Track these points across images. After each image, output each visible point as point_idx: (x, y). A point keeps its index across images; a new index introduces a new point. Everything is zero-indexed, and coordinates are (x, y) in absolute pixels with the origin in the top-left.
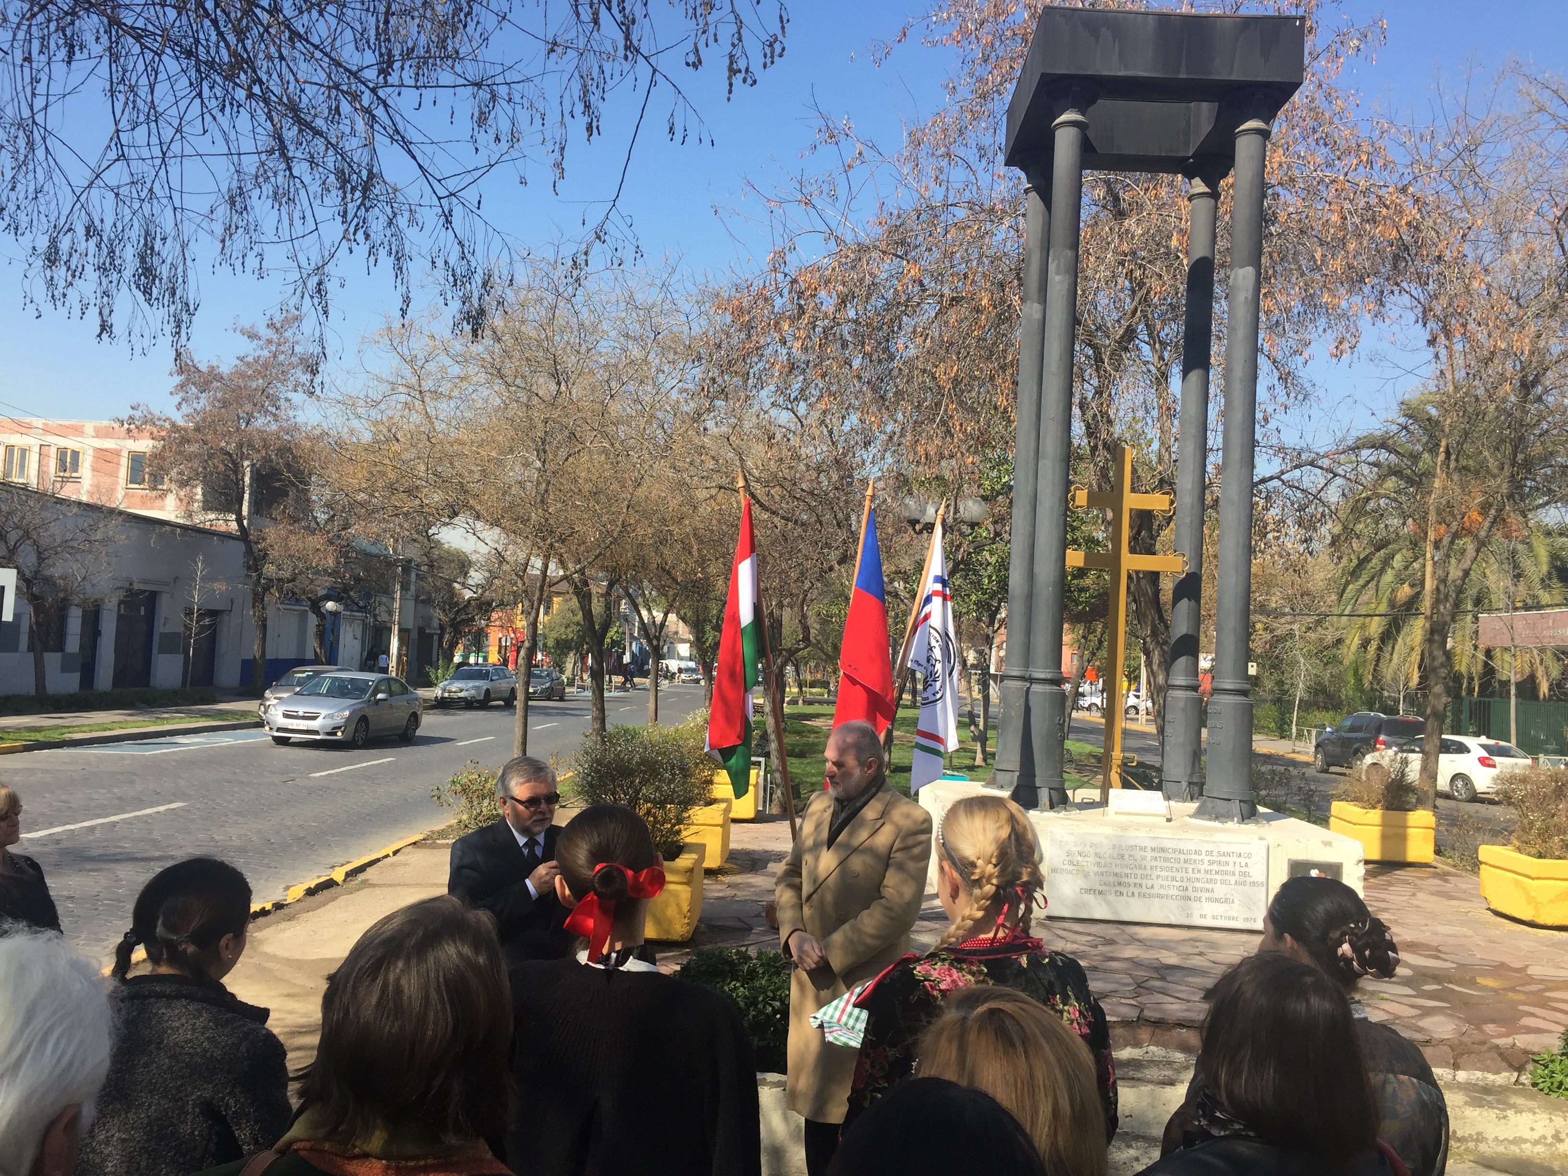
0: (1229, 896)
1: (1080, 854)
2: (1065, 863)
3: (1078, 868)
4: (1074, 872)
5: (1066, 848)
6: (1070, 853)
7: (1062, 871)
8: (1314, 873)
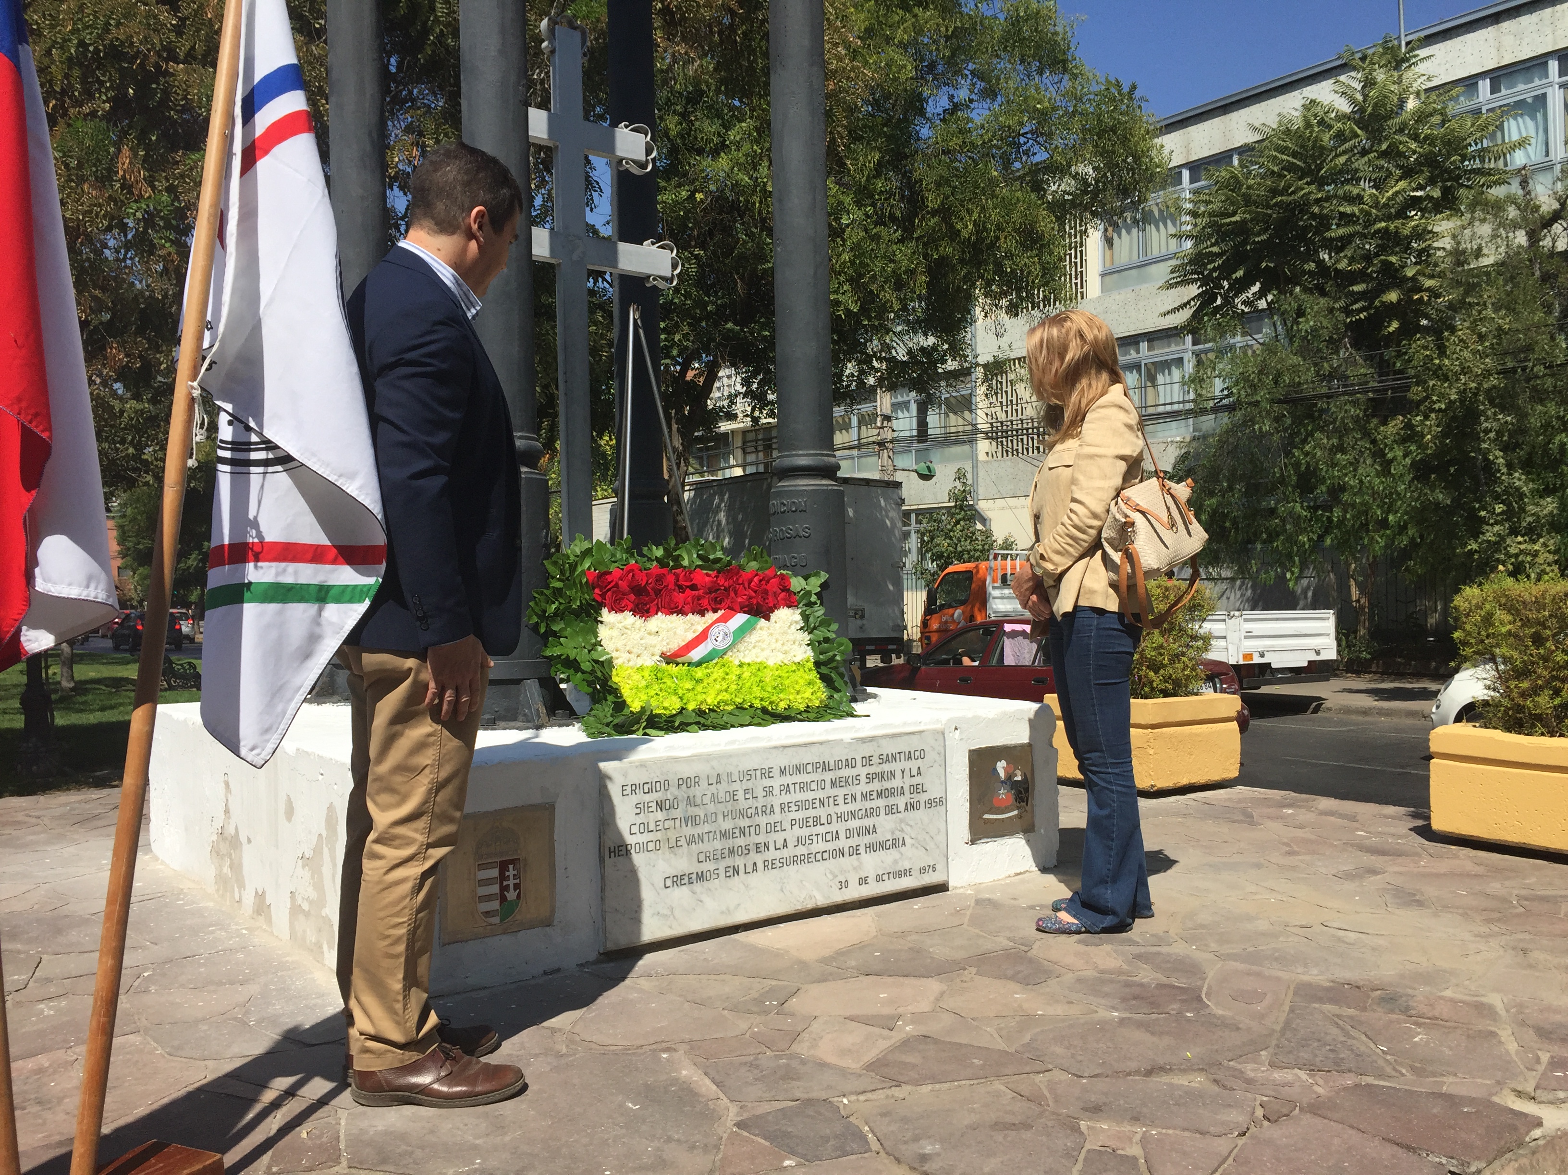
0: (898, 835)
1: (660, 805)
2: (635, 829)
3: (659, 835)
4: (651, 846)
5: (635, 799)
6: (641, 808)
7: (629, 849)
8: (1001, 766)
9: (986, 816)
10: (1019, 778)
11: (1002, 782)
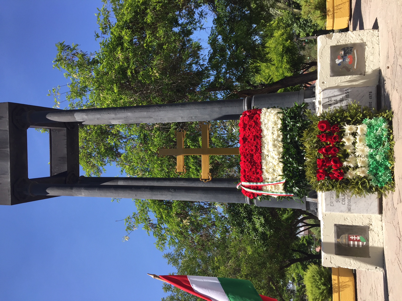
2: (344, 203)
5: (335, 203)
6: (338, 201)
7: (349, 205)
8: (338, 61)
9: (355, 67)
10: (343, 52)
11: (343, 60)
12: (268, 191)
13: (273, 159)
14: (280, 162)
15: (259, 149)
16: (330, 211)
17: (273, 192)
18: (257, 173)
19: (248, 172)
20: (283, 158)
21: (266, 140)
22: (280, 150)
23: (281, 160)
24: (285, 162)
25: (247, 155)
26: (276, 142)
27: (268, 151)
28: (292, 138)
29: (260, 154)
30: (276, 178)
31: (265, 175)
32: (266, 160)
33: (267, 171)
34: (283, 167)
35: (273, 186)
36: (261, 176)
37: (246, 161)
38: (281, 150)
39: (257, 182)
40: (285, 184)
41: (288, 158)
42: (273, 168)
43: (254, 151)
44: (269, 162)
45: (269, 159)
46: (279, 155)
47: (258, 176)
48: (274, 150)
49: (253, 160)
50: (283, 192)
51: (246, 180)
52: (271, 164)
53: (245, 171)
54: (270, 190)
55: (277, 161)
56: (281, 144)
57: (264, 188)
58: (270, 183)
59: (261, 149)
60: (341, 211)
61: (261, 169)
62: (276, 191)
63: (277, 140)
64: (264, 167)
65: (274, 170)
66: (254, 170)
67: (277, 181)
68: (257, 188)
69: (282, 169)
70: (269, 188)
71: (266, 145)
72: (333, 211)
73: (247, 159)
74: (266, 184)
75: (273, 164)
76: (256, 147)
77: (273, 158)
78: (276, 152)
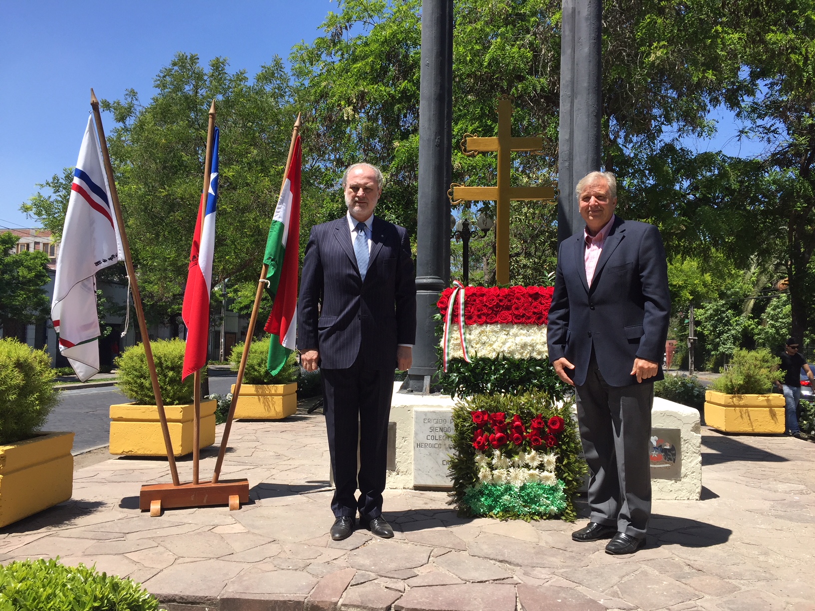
1: (442, 430)
2: (429, 438)
3: (440, 442)
4: (436, 446)
5: (429, 425)
6: (432, 429)
7: (426, 445)
8: (654, 440)
10: (668, 447)
11: (655, 448)
12: (450, 333)
13: (502, 343)
14: (498, 355)
15: (520, 321)
16: (416, 418)
17: (449, 341)
18: (479, 317)
19: (481, 301)
20: (504, 358)
21: (533, 331)
22: (517, 354)
23: (501, 356)
24: (498, 362)
25: (509, 301)
26: (530, 348)
27: (516, 335)
28: (536, 375)
29: (512, 322)
30: (472, 347)
31: (476, 328)
32: (500, 331)
33: (483, 332)
34: (489, 359)
35: (459, 341)
36: (475, 322)
37: (500, 298)
38: (517, 356)
39: (464, 315)
40: (462, 361)
41: (504, 368)
42: (488, 343)
43: (516, 312)
44: (497, 335)
45: (502, 336)
46: (509, 353)
47: (475, 317)
48: (516, 344)
49: (502, 311)
50: (450, 357)
51: (468, 298)
52: (494, 339)
53: (483, 295)
54: (453, 336)
55: (498, 349)
56: (526, 356)
57: (455, 327)
58: (463, 337)
59: (520, 323)
60: (416, 434)
61: (487, 323)
62: (451, 346)
63: (534, 350)
64: (489, 328)
65: (484, 343)
66: (485, 311)
67: (466, 347)
68: (455, 316)
69: (487, 356)
70: (456, 335)
71: (524, 332)
72: (416, 422)
73: (503, 300)
74: (463, 331)
75: (494, 342)
76: (523, 316)
77: (504, 343)
78: (513, 348)
